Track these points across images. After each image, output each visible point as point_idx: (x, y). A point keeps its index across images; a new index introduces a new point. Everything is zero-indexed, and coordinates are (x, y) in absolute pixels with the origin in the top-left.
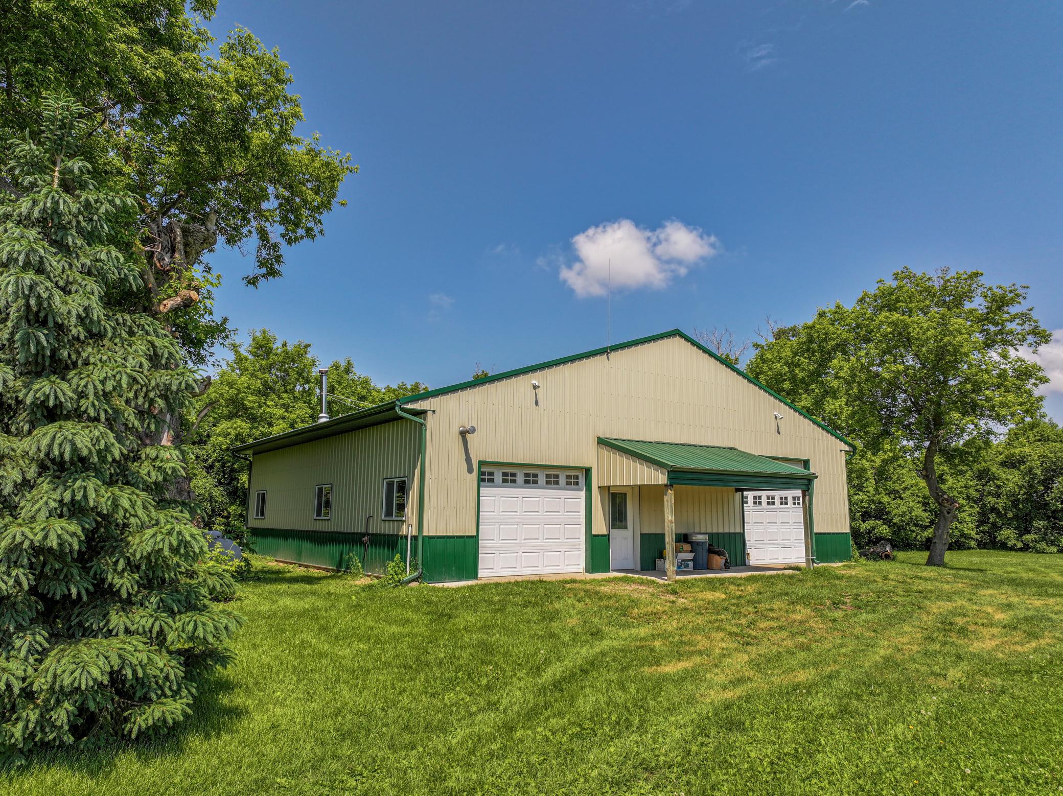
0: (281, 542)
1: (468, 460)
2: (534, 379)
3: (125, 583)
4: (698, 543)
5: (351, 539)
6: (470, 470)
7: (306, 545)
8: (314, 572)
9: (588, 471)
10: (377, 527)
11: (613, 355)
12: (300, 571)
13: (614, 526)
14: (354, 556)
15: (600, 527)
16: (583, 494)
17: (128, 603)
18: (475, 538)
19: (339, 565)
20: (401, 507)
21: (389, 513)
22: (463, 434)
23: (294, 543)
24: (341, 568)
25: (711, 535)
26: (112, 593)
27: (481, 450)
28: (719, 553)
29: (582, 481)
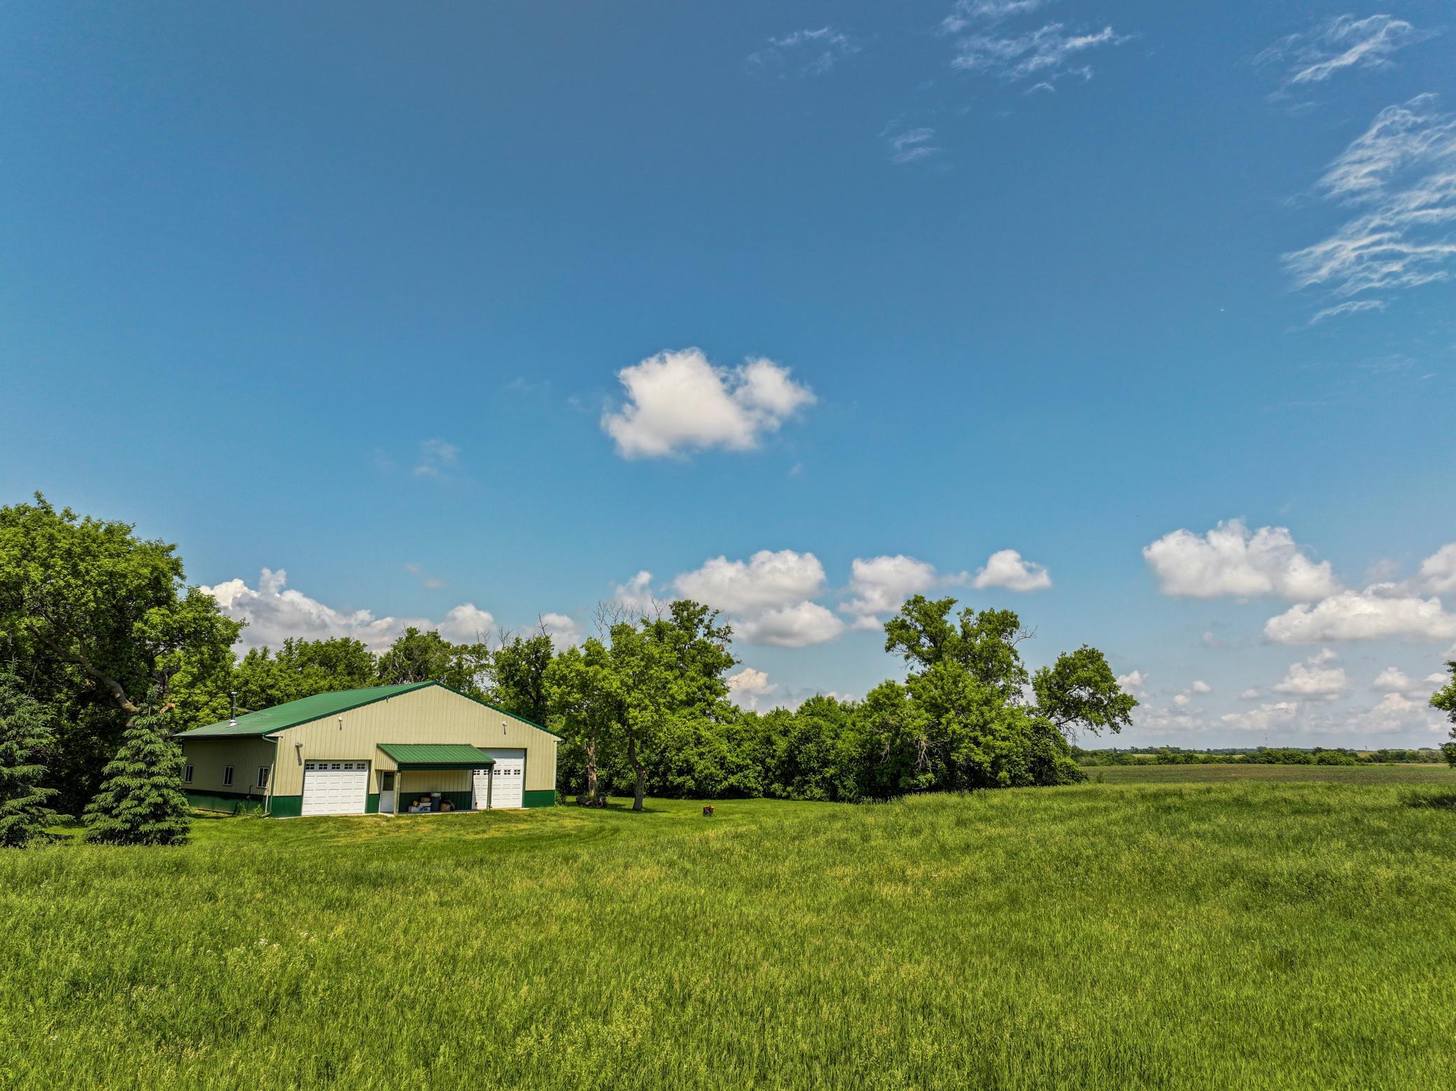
0: (203, 798)
1: (300, 759)
2: (340, 716)
3: (169, 811)
4: (435, 798)
5: (241, 797)
6: (300, 764)
7: (218, 800)
8: (222, 815)
9: (370, 762)
10: (255, 791)
11: (390, 700)
12: (214, 815)
13: (385, 789)
14: (242, 804)
15: (375, 790)
16: (366, 773)
17: (169, 815)
18: (301, 797)
19: (235, 811)
20: (265, 783)
21: (260, 785)
22: (297, 747)
23: (210, 799)
24: (236, 812)
25: (442, 793)
26: (166, 813)
27: (306, 754)
28: (447, 803)
29: (366, 766)
